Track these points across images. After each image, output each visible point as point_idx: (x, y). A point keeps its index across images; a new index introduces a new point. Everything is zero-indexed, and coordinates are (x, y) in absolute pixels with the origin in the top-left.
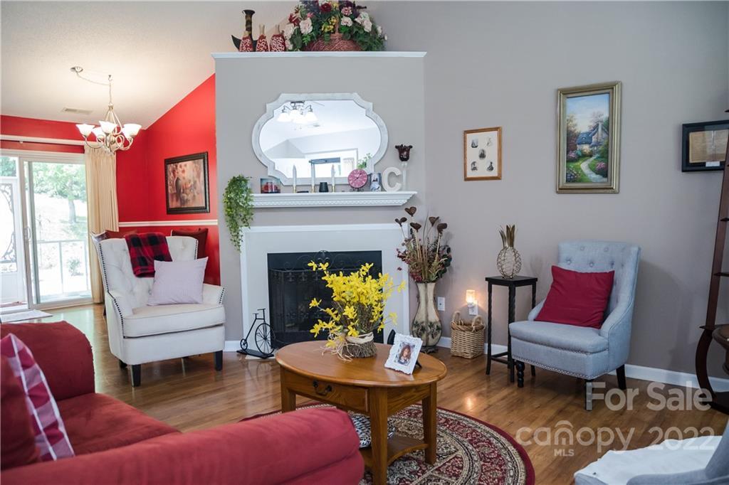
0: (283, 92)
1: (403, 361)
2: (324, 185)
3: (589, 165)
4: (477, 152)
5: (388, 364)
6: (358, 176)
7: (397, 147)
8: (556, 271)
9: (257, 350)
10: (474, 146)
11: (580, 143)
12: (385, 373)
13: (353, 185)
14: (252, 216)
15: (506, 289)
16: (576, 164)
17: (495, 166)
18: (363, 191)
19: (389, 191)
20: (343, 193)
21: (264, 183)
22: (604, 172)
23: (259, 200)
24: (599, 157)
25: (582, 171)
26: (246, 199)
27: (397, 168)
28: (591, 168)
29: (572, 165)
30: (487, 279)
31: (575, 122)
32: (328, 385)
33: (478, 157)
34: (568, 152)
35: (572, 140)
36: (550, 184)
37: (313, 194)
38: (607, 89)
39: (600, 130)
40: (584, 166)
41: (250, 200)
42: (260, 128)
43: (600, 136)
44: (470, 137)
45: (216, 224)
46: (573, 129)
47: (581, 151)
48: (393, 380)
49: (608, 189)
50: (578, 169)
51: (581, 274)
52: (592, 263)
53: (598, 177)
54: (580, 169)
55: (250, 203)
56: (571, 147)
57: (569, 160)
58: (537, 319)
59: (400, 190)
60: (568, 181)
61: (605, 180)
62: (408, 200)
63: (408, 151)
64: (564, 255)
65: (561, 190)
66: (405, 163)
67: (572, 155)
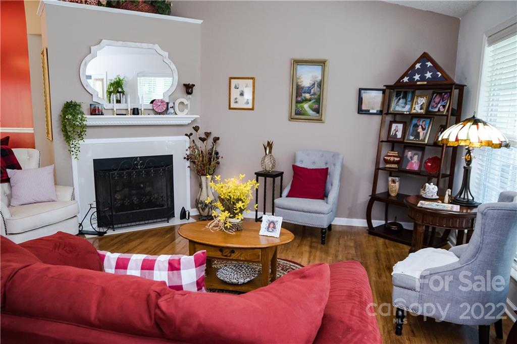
0: (105, 39)
1: (271, 230)
2: (136, 110)
3: (309, 106)
4: (238, 92)
5: (261, 233)
6: (160, 104)
7: (184, 85)
8: (295, 168)
9: (94, 230)
10: (236, 88)
11: (305, 93)
12: (259, 238)
13: (156, 110)
14: (86, 133)
15: (263, 178)
16: (302, 104)
17: (251, 102)
18: (164, 114)
19: (180, 115)
20: (149, 116)
21: (92, 107)
22: (317, 111)
23: (90, 120)
24: (314, 102)
25: (305, 109)
26: (81, 120)
27: (185, 99)
28: (310, 107)
29: (299, 105)
30: (256, 173)
31: (302, 80)
32: (231, 249)
33: (239, 95)
34: (297, 97)
35: (299, 90)
36: (286, 115)
37: (129, 116)
38: (322, 63)
39: (316, 86)
40: (306, 106)
41: (84, 120)
42: (86, 65)
43: (316, 90)
44: (234, 82)
45: (33, 132)
46: (300, 84)
47: (305, 97)
48: (264, 243)
49: (320, 120)
50: (302, 107)
51: (310, 169)
52: (314, 163)
53: (314, 113)
54: (304, 108)
55: (85, 123)
56: (298, 94)
57: (297, 102)
58: (288, 196)
59: (187, 114)
60: (296, 114)
61: (318, 115)
62: (192, 121)
63: (192, 88)
64: (299, 158)
65: (291, 119)
66: (190, 96)
67: (299, 99)
